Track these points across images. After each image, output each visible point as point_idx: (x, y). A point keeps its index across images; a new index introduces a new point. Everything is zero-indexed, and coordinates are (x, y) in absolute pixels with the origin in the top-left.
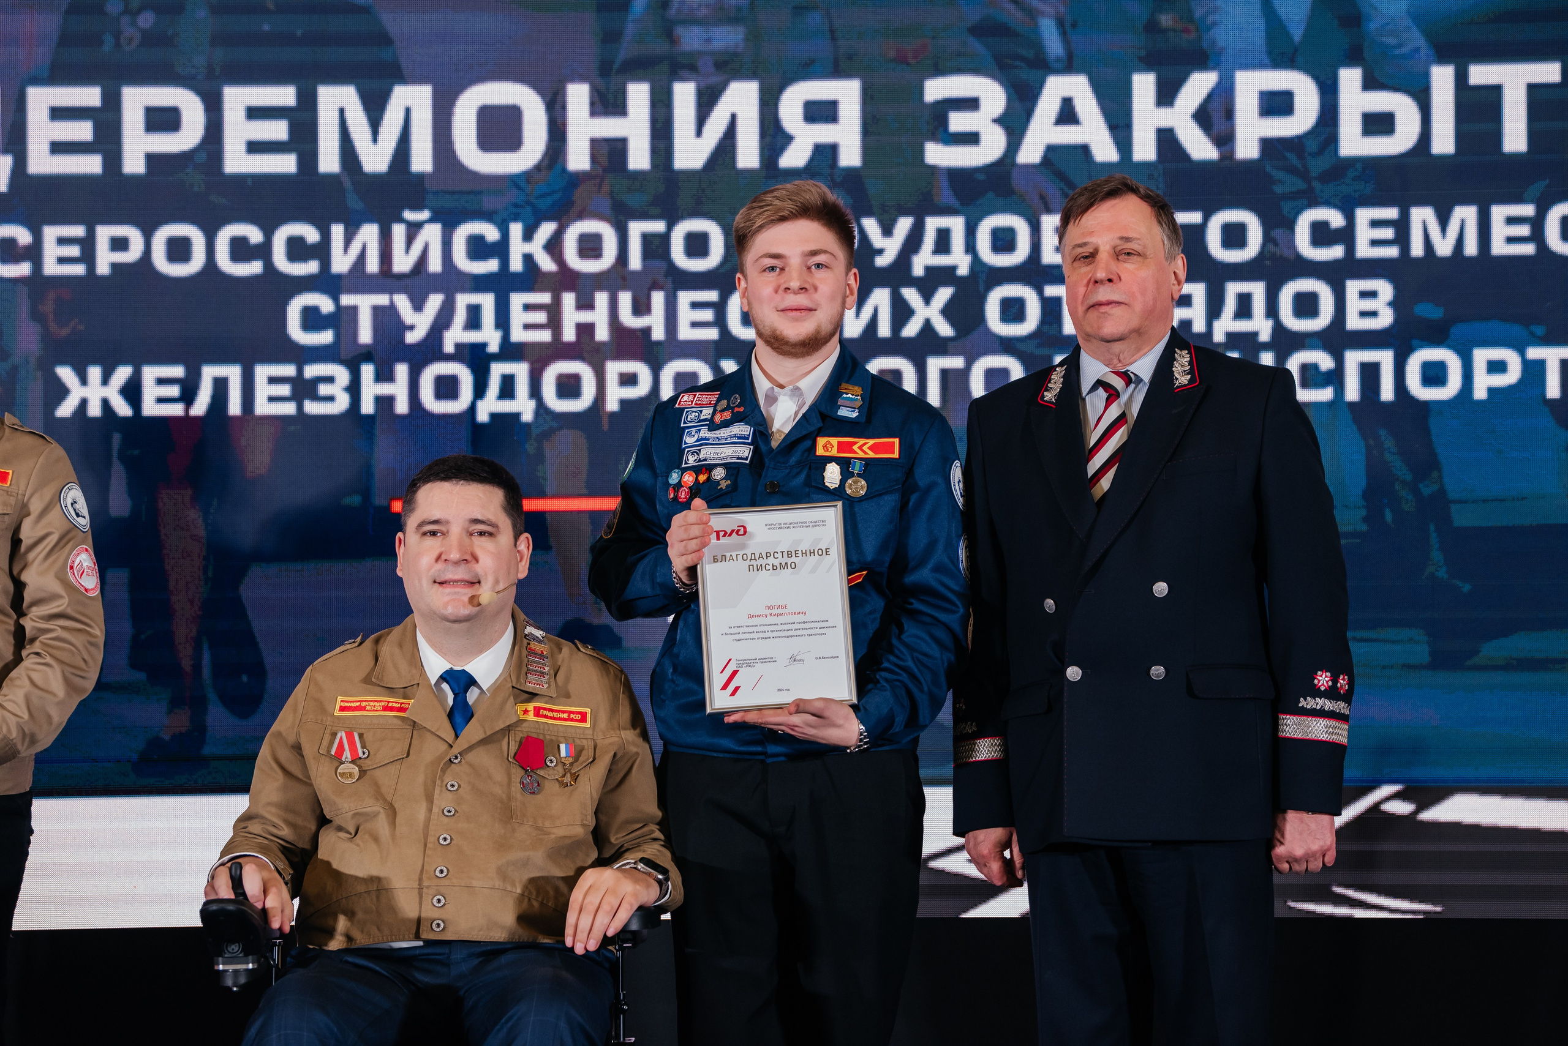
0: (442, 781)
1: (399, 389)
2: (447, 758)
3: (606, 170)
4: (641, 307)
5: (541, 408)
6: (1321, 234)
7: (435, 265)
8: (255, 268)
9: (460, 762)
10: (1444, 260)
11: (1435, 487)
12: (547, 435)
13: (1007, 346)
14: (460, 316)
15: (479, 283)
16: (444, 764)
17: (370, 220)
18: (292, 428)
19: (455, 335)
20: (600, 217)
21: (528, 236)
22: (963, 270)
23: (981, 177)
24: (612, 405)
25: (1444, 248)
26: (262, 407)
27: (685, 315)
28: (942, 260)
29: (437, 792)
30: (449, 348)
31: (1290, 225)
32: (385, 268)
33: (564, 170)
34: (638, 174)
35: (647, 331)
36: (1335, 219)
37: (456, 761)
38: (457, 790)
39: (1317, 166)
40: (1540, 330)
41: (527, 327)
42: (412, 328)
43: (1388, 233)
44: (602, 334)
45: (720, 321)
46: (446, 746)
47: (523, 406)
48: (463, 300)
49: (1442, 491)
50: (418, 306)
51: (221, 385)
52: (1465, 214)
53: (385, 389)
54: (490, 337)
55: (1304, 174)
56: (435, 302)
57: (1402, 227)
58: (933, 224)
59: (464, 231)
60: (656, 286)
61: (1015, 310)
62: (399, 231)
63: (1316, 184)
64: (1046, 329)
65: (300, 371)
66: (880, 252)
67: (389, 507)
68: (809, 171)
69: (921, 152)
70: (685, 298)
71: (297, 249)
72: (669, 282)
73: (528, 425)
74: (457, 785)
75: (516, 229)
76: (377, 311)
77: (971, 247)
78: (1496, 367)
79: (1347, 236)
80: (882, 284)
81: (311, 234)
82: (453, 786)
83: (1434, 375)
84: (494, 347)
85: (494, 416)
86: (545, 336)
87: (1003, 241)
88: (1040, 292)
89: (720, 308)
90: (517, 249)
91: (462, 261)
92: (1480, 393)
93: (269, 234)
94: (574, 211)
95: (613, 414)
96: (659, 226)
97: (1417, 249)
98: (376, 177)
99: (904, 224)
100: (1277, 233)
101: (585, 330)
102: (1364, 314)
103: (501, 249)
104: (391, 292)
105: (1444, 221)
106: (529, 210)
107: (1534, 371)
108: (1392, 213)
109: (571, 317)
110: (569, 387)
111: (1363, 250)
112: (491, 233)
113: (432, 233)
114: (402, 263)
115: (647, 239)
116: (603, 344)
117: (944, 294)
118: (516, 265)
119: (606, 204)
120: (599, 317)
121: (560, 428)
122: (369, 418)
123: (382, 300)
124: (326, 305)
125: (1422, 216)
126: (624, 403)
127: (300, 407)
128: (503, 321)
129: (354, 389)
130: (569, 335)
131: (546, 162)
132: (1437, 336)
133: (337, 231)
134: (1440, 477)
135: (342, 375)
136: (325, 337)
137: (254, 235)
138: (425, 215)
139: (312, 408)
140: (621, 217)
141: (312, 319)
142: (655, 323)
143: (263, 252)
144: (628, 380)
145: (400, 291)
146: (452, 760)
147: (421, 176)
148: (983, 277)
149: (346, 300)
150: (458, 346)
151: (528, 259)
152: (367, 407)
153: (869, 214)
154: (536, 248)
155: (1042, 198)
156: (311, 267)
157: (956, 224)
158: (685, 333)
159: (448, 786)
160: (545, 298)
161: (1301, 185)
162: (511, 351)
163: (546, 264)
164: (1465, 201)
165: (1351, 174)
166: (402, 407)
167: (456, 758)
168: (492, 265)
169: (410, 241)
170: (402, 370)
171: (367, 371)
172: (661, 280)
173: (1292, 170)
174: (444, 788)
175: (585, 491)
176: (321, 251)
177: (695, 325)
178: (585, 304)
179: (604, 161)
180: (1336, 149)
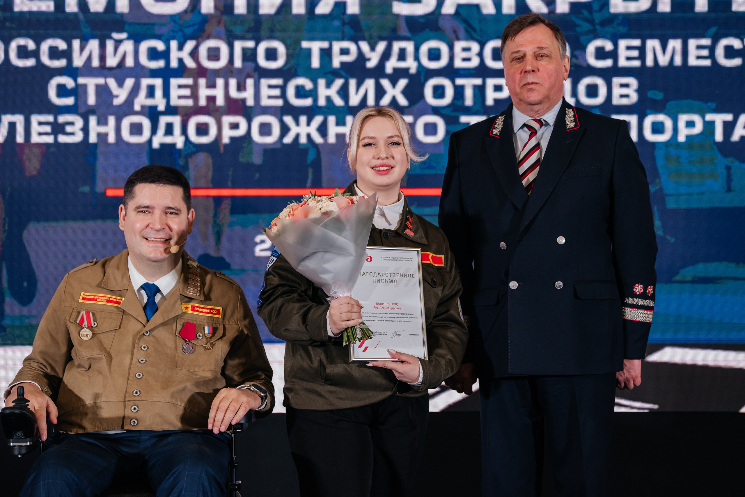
0: (139, 345)
1: (110, 129)
2: (142, 333)
3: (223, 13)
4: (241, 87)
5: (187, 141)
6: (601, 54)
7: (130, 63)
8: (31, 62)
9: (149, 335)
10: (664, 68)
11: (657, 187)
12: (190, 155)
13: (436, 111)
14: (143, 91)
15: (154, 73)
16: (140, 336)
17: (94, 37)
18: (51, 150)
19: (141, 101)
20: (220, 38)
21: (180, 48)
22: (413, 70)
23: (422, 21)
24: (225, 140)
25: (664, 61)
26: (35, 138)
27: (265, 93)
28: (402, 65)
29: (135, 350)
30: (137, 108)
31: (584, 48)
32: (102, 64)
33: (200, 13)
34: (240, 16)
35: (244, 101)
36: (608, 45)
37: (146, 334)
38: (147, 350)
39: (598, 17)
40: (713, 105)
41: (180, 97)
42: (117, 96)
43: (635, 53)
44: (220, 101)
45: (284, 95)
46: (142, 326)
47: (178, 140)
48: (145, 82)
49: (661, 190)
50: (121, 85)
51: (12, 126)
52: (675, 44)
53: (102, 129)
54: (159, 102)
55: (592, 22)
56: (130, 82)
57: (642, 50)
58: (397, 45)
59: (145, 46)
60: (249, 76)
61: (440, 92)
62: (110, 45)
63: (598, 27)
64: (456, 102)
65: (56, 119)
66: (369, 60)
67: (105, 193)
68: (332, 16)
69: (390, 7)
70: (265, 82)
71: (54, 53)
72: (256, 75)
73: (180, 150)
74: (147, 347)
75: (174, 45)
76: (98, 87)
77: (417, 58)
78: (690, 124)
79: (613, 54)
80: (370, 77)
81: (62, 45)
82: (144, 347)
83: (658, 128)
84: (162, 108)
85: (162, 145)
86: (189, 102)
87: (434, 55)
88: (453, 82)
89: (283, 89)
90: (175, 55)
91: (145, 62)
92: (681, 138)
93: (38, 44)
94: (205, 34)
95: (226, 145)
96: (250, 44)
97: (650, 62)
98: (97, 14)
99: (382, 46)
100: (578, 53)
101: (211, 99)
102: (622, 96)
103: (165, 55)
104: (106, 76)
105: (664, 46)
106: (180, 34)
107: (709, 126)
108: (637, 43)
109: (204, 93)
110: (202, 130)
111: (622, 62)
112: (160, 46)
113: (128, 46)
114: (112, 62)
115: (245, 51)
116: (220, 107)
117: (403, 83)
118: (174, 64)
119: (221, 31)
120: (219, 93)
121: (197, 152)
122: (94, 146)
123: (101, 81)
124: (69, 83)
125: (653, 44)
126: (232, 139)
127: (56, 139)
128: (166, 94)
129: (85, 129)
130: (202, 102)
131: (190, 8)
132: (659, 109)
133: (76, 44)
134: (660, 182)
135: (79, 122)
136: (70, 101)
137: (31, 45)
138: (124, 35)
139: (62, 139)
140: (231, 39)
141: (62, 91)
142: (249, 96)
143: (36, 54)
144: (234, 126)
145: (110, 76)
146: (145, 334)
147: (122, 15)
148: (423, 74)
149: (81, 81)
150: (143, 107)
151: (180, 61)
152: (93, 139)
153: (363, 39)
154: (185, 54)
155: (455, 32)
156: (62, 63)
157: (409, 46)
158: (265, 101)
159: (142, 347)
160: (189, 81)
161: (590, 27)
162: (171, 110)
163: (190, 63)
164: (675, 37)
165: (616, 22)
166: (112, 139)
167: (147, 333)
168: (160, 64)
169: (116, 49)
170: (111, 119)
171: (93, 120)
172: (252, 73)
173: (586, 20)
174: (140, 349)
175: (211, 186)
176: (68, 54)
177: (270, 97)
178: (211, 85)
179: (222, 9)
180: (608, 9)
